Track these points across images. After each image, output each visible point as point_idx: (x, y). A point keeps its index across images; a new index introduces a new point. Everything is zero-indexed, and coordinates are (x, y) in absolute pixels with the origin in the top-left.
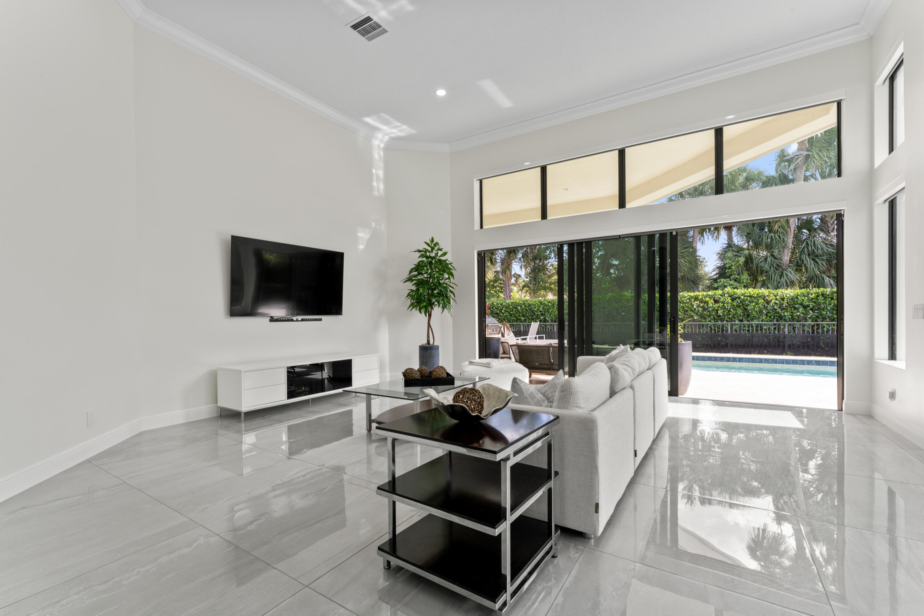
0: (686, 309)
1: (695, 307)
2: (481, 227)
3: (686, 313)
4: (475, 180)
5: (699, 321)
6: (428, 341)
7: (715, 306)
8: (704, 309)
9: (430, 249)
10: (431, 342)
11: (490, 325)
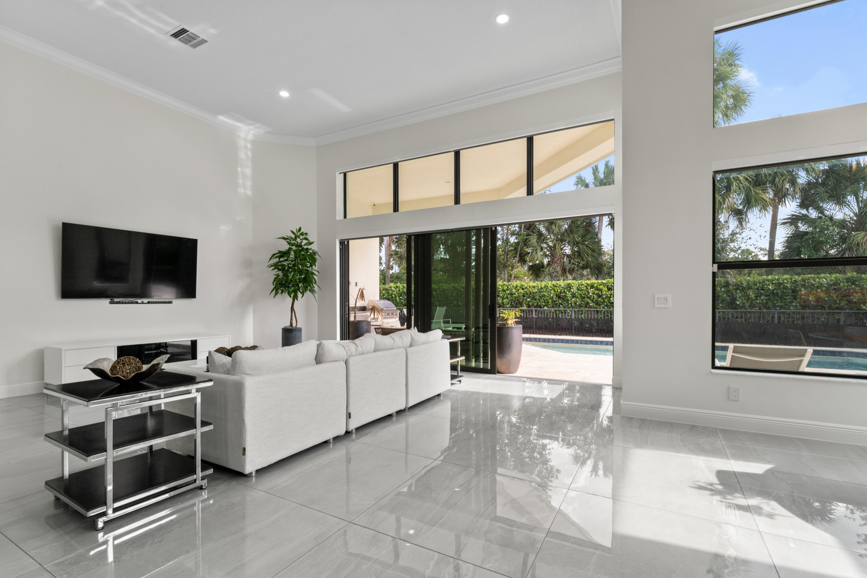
0: (584, 296)
1: (590, 294)
2: (345, 217)
3: (583, 300)
4: (337, 173)
5: (594, 308)
6: (291, 324)
7: (608, 293)
8: (599, 296)
9: (293, 236)
10: (294, 325)
11: (385, 309)
